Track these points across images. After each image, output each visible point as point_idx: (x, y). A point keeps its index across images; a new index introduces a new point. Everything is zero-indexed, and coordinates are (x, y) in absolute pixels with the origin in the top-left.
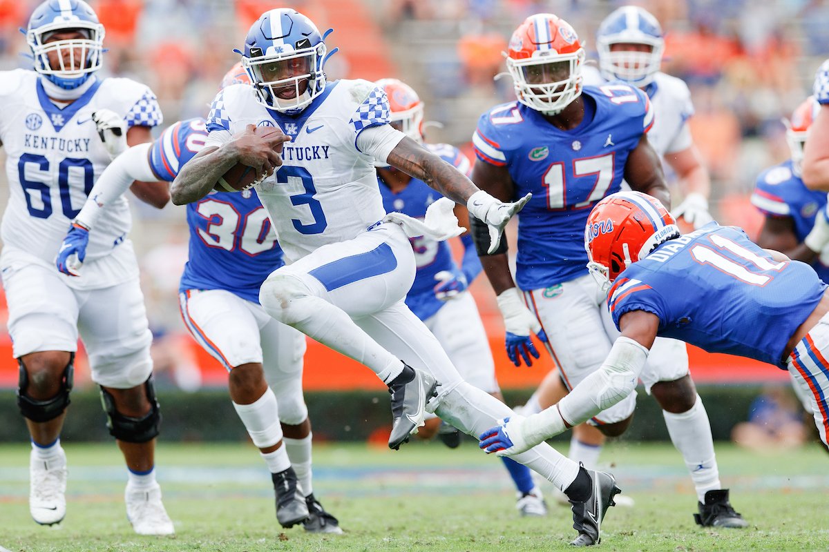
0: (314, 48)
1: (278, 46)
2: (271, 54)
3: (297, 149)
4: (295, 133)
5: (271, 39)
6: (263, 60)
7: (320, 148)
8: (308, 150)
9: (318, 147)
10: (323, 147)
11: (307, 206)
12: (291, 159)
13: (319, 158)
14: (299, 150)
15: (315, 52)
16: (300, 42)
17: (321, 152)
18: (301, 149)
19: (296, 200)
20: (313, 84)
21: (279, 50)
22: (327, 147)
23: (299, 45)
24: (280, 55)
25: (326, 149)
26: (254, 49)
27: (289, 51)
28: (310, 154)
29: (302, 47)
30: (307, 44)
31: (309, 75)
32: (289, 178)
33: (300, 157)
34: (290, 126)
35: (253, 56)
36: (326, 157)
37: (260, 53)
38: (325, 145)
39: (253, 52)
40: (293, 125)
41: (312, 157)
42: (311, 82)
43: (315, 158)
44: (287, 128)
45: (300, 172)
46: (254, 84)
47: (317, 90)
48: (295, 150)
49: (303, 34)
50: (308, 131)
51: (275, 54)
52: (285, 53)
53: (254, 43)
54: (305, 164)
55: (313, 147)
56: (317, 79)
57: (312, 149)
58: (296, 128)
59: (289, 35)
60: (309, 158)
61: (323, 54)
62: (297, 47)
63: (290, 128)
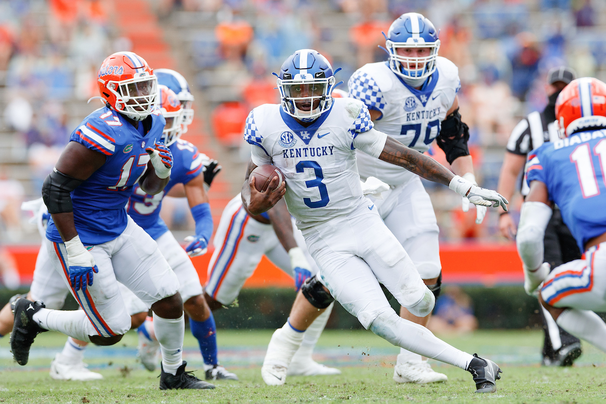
0: (327, 79)
1: (303, 74)
2: (297, 79)
3: (311, 149)
4: (308, 138)
5: (299, 69)
6: (292, 82)
7: (328, 148)
8: (318, 149)
9: (326, 147)
10: (329, 147)
11: (317, 188)
12: (306, 156)
13: (326, 154)
14: (312, 150)
15: (327, 82)
16: (319, 74)
17: (328, 151)
18: (314, 149)
19: (309, 184)
20: (323, 103)
21: (303, 77)
22: (332, 147)
23: (317, 75)
24: (303, 80)
25: (331, 148)
26: (286, 74)
27: (310, 79)
28: (320, 152)
29: (319, 77)
30: (323, 76)
31: (321, 97)
32: (305, 169)
33: (313, 155)
34: (304, 133)
35: (284, 78)
36: (332, 154)
37: (290, 77)
38: (331, 146)
39: (285, 76)
40: (306, 132)
41: (322, 154)
42: (322, 101)
43: (323, 155)
44: (302, 135)
45: (312, 164)
46: (283, 98)
47: (325, 108)
48: (309, 150)
49: (321, 69)
50: (319, 137)
51: (300, 79)
52: (307, 79)
53: (287, 70)
54: (316, 159)
55: (323, 148)
56: (326, 100)
57: (321, 149)
58: (309, 134)
59: (311, 68)
60: (319, 155)
61: (333, 84)
62: (316, 77)
63: (304, 135)
